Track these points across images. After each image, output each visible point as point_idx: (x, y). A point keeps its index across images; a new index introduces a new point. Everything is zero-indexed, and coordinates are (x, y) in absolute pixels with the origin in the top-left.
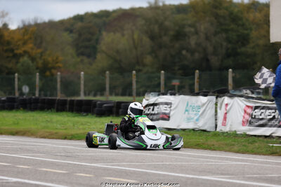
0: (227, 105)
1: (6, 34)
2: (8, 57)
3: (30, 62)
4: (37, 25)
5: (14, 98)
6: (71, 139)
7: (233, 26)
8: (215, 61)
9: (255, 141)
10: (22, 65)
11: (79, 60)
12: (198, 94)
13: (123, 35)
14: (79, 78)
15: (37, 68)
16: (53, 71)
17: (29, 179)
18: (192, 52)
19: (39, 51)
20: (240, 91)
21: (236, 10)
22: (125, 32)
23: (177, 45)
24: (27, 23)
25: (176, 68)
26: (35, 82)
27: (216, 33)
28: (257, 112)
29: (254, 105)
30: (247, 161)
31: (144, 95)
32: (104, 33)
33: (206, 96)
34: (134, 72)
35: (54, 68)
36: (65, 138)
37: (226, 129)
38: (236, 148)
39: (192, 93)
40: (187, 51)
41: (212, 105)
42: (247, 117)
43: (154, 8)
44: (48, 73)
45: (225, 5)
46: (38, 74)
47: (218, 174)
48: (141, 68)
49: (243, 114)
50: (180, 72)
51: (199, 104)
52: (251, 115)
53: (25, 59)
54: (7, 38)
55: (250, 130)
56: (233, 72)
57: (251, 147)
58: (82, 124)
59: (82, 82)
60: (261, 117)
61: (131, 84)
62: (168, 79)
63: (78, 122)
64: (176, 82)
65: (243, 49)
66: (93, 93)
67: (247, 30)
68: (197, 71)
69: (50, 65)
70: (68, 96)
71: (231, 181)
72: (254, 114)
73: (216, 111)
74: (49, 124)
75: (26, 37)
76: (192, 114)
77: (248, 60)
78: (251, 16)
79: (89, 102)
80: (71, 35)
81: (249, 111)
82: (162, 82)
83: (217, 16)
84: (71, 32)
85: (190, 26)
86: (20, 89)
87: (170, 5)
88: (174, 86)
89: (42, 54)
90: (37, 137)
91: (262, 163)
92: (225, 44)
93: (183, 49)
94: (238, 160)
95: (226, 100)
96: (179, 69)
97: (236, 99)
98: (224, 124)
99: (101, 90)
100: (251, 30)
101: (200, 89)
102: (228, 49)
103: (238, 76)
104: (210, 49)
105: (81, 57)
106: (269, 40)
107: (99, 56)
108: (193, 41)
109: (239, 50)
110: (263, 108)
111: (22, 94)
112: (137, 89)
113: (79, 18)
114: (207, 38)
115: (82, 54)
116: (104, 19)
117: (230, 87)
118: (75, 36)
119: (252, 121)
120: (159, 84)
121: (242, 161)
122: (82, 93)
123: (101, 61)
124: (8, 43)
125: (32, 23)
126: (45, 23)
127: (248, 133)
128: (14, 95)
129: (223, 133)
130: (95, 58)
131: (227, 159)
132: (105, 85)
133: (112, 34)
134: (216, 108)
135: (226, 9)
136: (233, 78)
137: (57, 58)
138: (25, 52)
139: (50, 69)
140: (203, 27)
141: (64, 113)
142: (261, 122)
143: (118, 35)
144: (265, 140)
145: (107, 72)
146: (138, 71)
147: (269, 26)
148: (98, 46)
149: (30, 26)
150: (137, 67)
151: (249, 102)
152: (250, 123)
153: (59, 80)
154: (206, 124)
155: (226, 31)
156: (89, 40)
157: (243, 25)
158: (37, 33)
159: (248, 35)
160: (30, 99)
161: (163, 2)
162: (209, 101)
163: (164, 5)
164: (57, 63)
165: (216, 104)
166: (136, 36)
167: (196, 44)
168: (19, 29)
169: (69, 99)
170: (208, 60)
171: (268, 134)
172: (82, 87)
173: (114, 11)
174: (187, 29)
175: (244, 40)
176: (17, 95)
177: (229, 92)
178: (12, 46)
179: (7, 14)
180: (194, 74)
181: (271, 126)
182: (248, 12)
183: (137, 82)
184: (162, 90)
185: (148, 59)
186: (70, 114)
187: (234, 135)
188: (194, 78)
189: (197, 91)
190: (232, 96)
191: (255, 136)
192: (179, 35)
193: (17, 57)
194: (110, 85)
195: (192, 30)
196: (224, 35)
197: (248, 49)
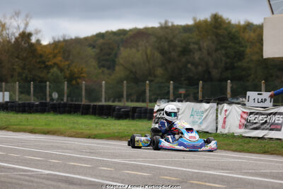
0: (226, 111)
1: (39, 48)
2: (40, 68)
3: (59, 72)
4: (65, 41)
5: (46, 103)
6: (94, 138)
7: (230, 44)
8: (215, 73)
9: (250, 142)
10: (52, 75)
11: (100, 71)
12: (201, 102)
13: (138, 51)
14: (101, 86)
15: (65, 78)
16: (79, 81)
17: (59, 171)
18: (196, 65)
19: (67, 63)
20: (237, 99)
21: (234, 30)
22: (140, 48)
23: (184, 60)
24: (56, 40)
25: (183, 79)
26: (63, 89)
27: (216, 50)
28: (252, 118)
29: (249, 111)
30: (243, 158)
31: (155, 101)
32: (122, 49)
33: (208, 103)
34: (147, 82)
35: (79, 78)
36: (89, 138)
37: (226, 131)
38: (234, 148)
39: (196, 100)
40: (192, 64)
41: (214, 111)
42: (243, 121)
43: (164, 28)
44: (74, 82)
45: (225, 26)
46: (66, 82)
47: (219, 169)
48: (152, 78)
49: (239, 119)
50: (186, 82)
51: (203, 109)
52: (247, 120)
53: (55, 70)
54: (40, 52)
55: (246, 133)
56: (231, 83)
57: (246, 147)
58: (103, 126)
59: (103, 90)
60: (255, 121)
61: (144, 92)
62: (176, 88)
63: (99, 124)
64: (182, 91)
65: (239, 64)
66: (112, 99)
67: (243, 47)
68: (201, 82)
69: (76, 75)
70: (90, 102)
71: (230, 175)
72: (249, 119)
73: (217, 116)
74: (75, 125)
75: (56, 51)
76: (196, 118)
77: (244, 73)
78: (247, 36)
79: (109, 107)
80: (94, 50)
81: (245, 116)
82: (171, 91)
83: (217, 35)
84: (94, 47)
85: (194, 43)
86: (51, 95)
87: (178, 26)
88: (181, 94)
89: (69, 65)
90: (65, 136)
91: (256, 160)
92: (224, 59)
93: (189, 62)
94: (237, 158)
95: (226, 106)
96: (185, 80)
97: (234, 106)
98: (223, 127)
99: (119, 97)
100: (246, 47)
101: (203, 97)
102: (226, 63)
103: (235, 86)
104: (211, 64)
105: (102, 69)
106: (262, 56)
107: (117, 68)
108: (197, 56)
109: (236, 65)
110: (257, 114)
111: (52, 99)
112: (150, 96)
113: (100, 36)
114: (209, 54)
115: (103, 66)
116: (122, 36)
117: (229, 96)
118: (97, 51)
119: (247, 125)
120: (168, 92)
121: (240, 158)
122: (103, 100)
123: (119, 72)
124: (41, 56)
125: (61, 39)
126: (72, 39)
127: (244, 135)
128: (46, 100)
129: (223, 134)
130: (114, 70)
131: (227, 157)
132: (123, 92)
133: (128, 49)
134: (217, 113)
135: (226, 29)
136: (231, 87)
137: (82, 70)
138: (55, 64)
139: (76, 78)
140: (206, 44)
141: (88, 116)
142: (255, 126)
143: (134, 50)
144: (259, 141)
145: (125, 82)
146: (151, 81)
147: (262, 45)
148: (117, 60)
149: (59, 42)
150: (150, 78)
151: (245, 108)
152: (246, 126)
153: (84, 88)
154: (208, 127)
155: (226, 48)
156: (109, 55)
157: (239, 43)
158: (66, 48)
159: (244, 51)
160: (59, 104)
161: (172, 23)
162: (211, 107)
163: (173, 26)
164: (81, 73)
165: (217, 110)
166: (149, 52)
167: (200, 58)
168: (49, 44)
169: (92, 104)
170: (209, 73)
171: (261, 136)
172: (103, 94)
173: (131, 30)
174: (192, 46)
175: (240, 55)
176: (48, 100)
177: (227, 100)
178: (44, 59)
179: (40, 31)
180: (198, 84)
181: (263, 129)
182: (244, 32)
183: (150, 90)
184: (172, 98)
185: (159, 71)
186: (93, 117)
187: (232, 136)
188: (198, 88)
189: (200, 98)
190: (230, 103)
191: (250, 137)
192: (186, 51)
193: (48, 68)
194: (127, 92)
195: (196, 47)
196: (223, 52)
197: (244, 64)
